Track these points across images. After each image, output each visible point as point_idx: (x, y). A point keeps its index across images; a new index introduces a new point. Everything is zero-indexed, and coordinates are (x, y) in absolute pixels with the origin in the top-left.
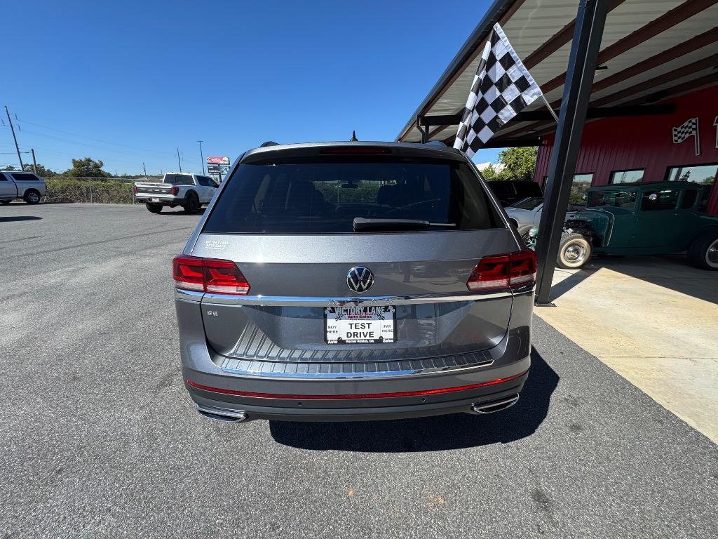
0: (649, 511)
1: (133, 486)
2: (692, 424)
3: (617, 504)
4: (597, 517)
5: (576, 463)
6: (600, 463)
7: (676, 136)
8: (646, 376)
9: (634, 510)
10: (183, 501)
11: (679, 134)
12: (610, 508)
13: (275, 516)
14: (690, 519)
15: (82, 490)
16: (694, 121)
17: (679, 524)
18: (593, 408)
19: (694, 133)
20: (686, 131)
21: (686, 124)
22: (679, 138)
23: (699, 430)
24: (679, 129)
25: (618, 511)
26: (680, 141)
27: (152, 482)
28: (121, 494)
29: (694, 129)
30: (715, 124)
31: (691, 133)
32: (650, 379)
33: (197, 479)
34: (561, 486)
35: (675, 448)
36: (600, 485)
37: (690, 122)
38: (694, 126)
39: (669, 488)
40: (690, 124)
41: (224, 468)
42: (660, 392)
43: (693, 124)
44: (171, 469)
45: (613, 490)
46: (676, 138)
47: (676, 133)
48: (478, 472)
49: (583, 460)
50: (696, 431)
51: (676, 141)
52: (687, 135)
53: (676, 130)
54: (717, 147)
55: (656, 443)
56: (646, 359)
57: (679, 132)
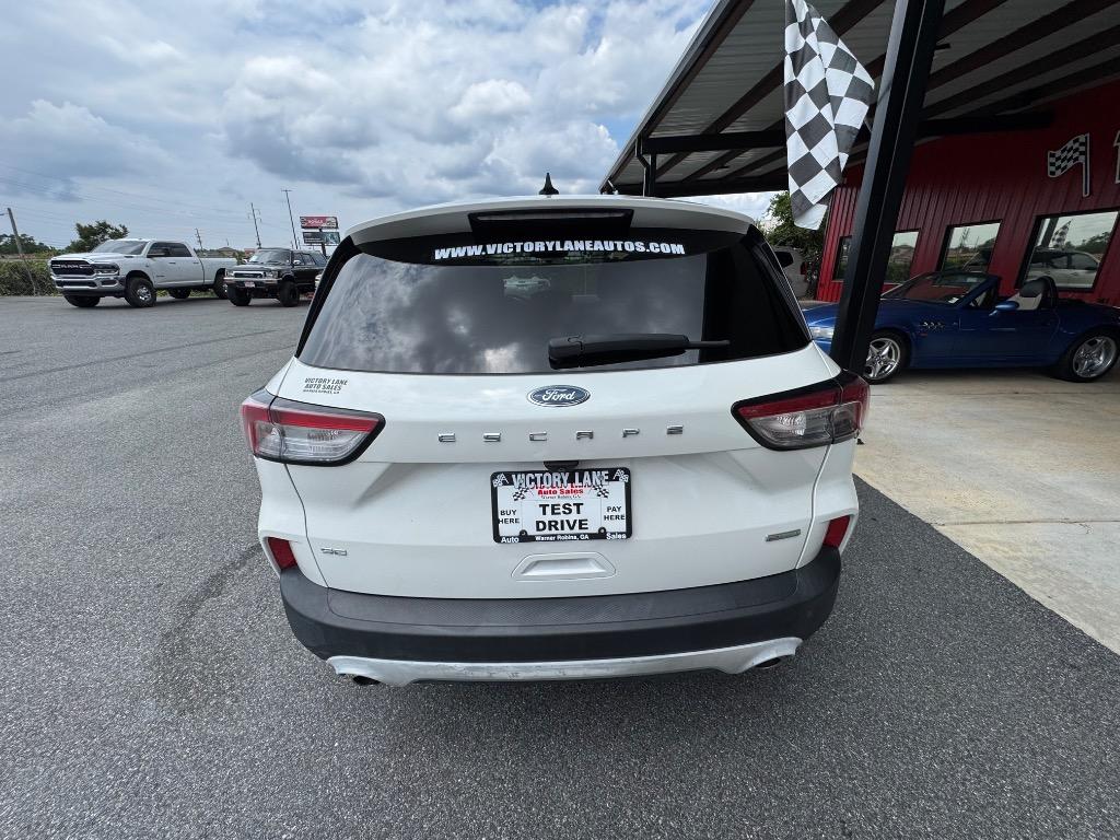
0: (1028, 788)
1: (139, 777)
2: (1090, 631)
3: (975, 776)
4: (942, 803)
5: (903, 706)
6: (943, 705)
7: (1053, 164)
8: (1011, 553)
9: (1002, 786)
10: (226, 801)
11: (1058, 163)
12: (963, 784)
13: (387, 824)
14: (1098, 799)
15: (48, 788)
16: (1082, 138)
17: (1081, 810)
18: (928, 610)
19: (1082, 159)
20: (1069, 155)
21: (1069, 145)
22: (1059, 167)
23: (1104, 642)
24: (1058, 153)
25: (977, 789)
26: (1059, 173)
27: (174, 769)
28: (117, 792)
29: (1081, 153)
30: (1115, 145)
31: (1077, 159)
32: (1018, 559)
33: (253, 760)
34: (879, 749)
35: (1066, 675)
36: (943, 744)
37: (1075, 142)
38: (1082, 149)
39: (1059, 746)
40: (1077, 145)
41: (302, 738)
42: (1034, 581)
43: (1081, 144)
44: (210, 742)
45: (966, 753)
46: (1053, 169)
47: (1052, 160)
48: (738, 730)
49: (915, 701)
50: (1098, 645)
51: (1053, 173)
52: (1071, 164)
53: (1052, 156)
54: (1117, 181)
55: (1034, 667)
56: (1009, 526)
57: (1058, 159)
